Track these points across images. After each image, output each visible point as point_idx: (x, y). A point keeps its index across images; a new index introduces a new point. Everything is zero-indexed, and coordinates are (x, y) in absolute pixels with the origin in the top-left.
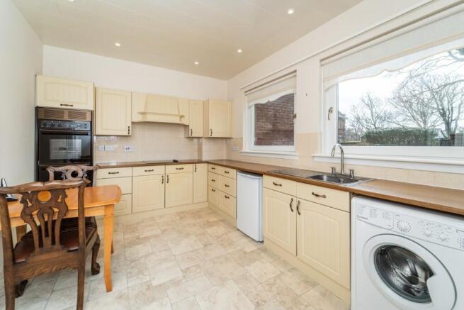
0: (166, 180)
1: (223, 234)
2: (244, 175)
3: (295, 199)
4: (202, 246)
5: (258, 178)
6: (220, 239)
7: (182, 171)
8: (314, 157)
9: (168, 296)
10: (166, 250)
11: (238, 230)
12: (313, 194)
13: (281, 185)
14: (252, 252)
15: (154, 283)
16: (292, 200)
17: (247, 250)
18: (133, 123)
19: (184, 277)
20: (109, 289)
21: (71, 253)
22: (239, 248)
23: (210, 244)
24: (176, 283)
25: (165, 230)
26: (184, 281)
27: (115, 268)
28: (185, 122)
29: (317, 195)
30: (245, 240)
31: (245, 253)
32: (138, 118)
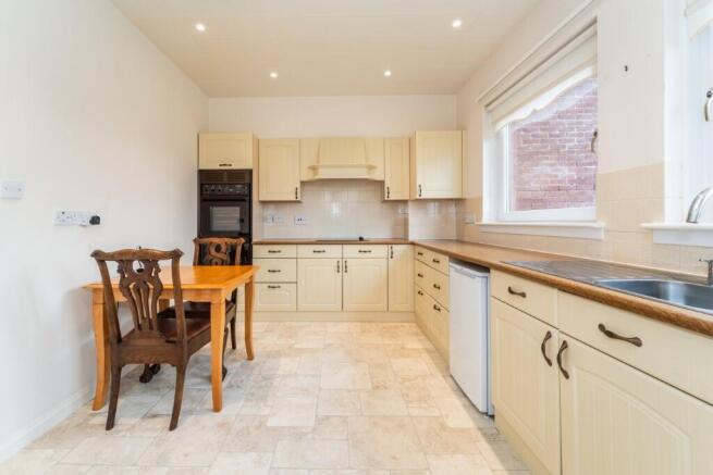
0: (342, 267)
1: (417, 377)
2: (458, 267)
3: (555, 333)
4: (370, 387)
5: (480, 274)
6: (407, 384)
7: (367, 255)
8: (652, 230)
9: (274, 452)
10: (313, 376)
11: (452, 376)
12: (601, 327)
13: (523, 295)
14: (462, 430)
15: (271, 423)
16: (549, 335)
17: (450, 423)
18: (302, 183)
19: (314, 429)
20: (217, 408)
21: (170, 345)
22: (437, 413)
23: (386, 388)
24: (297, 434)
25: (330, 345)
26: (310, 436)
27: (242, 381)
28: (377, 176)
29: (610, 335)
30: (456, 401)
31: (443, 427)
32: (308, 176)
